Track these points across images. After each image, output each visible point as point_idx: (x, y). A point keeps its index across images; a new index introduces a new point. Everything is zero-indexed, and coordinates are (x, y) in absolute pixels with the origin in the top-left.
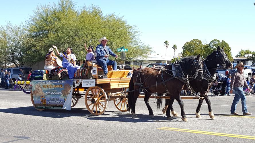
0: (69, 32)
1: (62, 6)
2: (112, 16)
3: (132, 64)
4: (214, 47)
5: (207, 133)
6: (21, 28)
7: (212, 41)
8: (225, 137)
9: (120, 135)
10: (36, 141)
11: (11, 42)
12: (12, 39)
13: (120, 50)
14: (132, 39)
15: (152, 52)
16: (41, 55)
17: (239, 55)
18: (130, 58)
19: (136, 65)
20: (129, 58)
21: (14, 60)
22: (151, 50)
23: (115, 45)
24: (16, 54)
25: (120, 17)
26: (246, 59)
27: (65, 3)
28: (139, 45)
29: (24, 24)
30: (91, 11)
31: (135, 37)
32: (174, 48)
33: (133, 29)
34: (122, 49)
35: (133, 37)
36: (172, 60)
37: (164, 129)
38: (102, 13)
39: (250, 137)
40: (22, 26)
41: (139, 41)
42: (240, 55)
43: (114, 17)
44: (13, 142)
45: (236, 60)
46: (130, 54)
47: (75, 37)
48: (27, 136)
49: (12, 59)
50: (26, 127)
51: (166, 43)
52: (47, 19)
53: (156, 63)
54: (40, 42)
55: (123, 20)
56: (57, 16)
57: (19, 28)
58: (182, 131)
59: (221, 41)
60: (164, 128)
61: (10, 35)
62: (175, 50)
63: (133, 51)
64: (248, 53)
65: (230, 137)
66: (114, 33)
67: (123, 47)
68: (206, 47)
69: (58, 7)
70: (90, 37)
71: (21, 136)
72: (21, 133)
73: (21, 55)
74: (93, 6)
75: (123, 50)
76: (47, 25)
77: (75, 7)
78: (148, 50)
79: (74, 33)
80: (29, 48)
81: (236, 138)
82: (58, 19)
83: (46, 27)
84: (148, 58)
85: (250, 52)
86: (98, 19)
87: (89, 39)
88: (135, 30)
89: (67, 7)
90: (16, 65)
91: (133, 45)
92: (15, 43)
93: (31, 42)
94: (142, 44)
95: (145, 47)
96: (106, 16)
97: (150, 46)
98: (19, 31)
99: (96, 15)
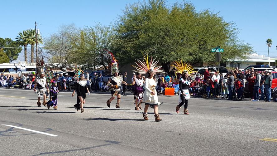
0: (160, 32)
1: (153, 4)
2: (207, 11)
3: (228, 66)
6: (111, 28)
10: (126, 146)
11: (100, 44)
12: (101, 40)
13: (214, 50)
14: (229, 37)
15: (252, 51)
16: (131, 56)
18: (226, 60)
19: (233, 67)
20: (224, 59)
21: (103, 62)
22: (251, 49)
23: (209, 45)
24: (105, 56)
25: (215, 14)
28: (238, 44)
29: (113, 24)
30: (183, 7)
31: (233, 35)
33: (231, 26)
34: (217, 49)
35: (230, 35)
36: (276, 61)
40: (112, 26)
41: (237, 39)
43: (209, 13)
44: (104, 146)
46: (226, 55)
48: (118, 141)
49: (101, 61)
50: (116, 132)
51: (269, 41)
52: (136, 18)
53: (256, 65)
54: (129, 43)
55: (218, 16)
56: (147, 14)
57: (109, 28)
60: (268, 139)
61: (100, 37)
63: (229, 51)
66: (208, 31)
67: (218, 47)
69: (148, 5)
70: (181, 37)
71: (112, 140)
72: (112, 137)
74: (186, 2)
75: (218, 51)
76: (137, 25)
77: (166, 4)
78: (247, 49)
79: (164, 32)
80: (118, 50)
82: (148, 17)
83: (135, 27)
84: (247, 59)
86: (190, 16)
87: (180, 38)
88: (233, 28)
89: (158, 5)
90: (105, 67)
91: (230, 45)
92: (104, 44)
93: (120, 44)
94: (240, 43)
95: (244, 46)
96: (199, 13)
97: (249, 46)
98: (108, 32)
99: (188, 12)
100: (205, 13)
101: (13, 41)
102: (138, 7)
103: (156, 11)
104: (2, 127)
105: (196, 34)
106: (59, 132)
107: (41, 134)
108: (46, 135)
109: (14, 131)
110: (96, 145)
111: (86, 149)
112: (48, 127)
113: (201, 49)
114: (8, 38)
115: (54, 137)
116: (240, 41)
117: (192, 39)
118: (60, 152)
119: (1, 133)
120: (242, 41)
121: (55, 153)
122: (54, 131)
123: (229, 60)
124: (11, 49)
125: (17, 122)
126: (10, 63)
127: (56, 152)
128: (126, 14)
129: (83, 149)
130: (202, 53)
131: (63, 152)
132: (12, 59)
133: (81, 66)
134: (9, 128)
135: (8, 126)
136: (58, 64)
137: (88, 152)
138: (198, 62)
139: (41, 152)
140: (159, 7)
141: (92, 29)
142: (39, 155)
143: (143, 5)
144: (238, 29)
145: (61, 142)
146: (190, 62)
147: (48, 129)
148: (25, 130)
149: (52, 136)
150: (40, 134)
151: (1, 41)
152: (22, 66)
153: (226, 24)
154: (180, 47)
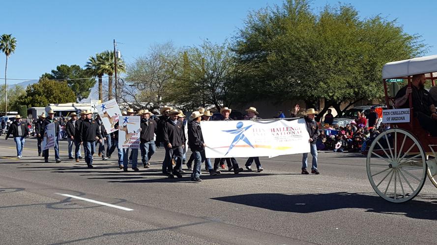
1: (290, 9)
2: (378, 18)
6: (226, 48)
10: (231, 225)
11: (211, 72)
12: (212, 65)
21: (215, 100)
24: (218, 90)
25: (390, 21)
27: (294, 2)
29: (230, 41)
30: (339, 13)
33: (415, 41)
38: (356, 16)
40: (228, 44)
43: (380, 20)
44: (198, 225)
49: (211, 98)
52: (265, 32)
54: (254, 69)
55: (396, 25)
56: (279, 24)
61: (209, 61)
69: (283, 11)
72: (212, 213)
73: (225, 92)
74: (342, 5)
76: (265, 42)
77: (311, 8)
79: (309, 51)
80: (237, 80)
82: (283, 28)
86: (350, 27)
87: (333, 61)
88: (419, 43)
90: (218, 107)
92: (216, 73)
93: (240, 71)
96: (364, 21)
98: (221, 53)
99: (347, 19)
100: (374, 22)
101: (82, 70)
102: (267, 14)
103: (295, 20)
104: (54, 197)
105: (359, 55)
106: (135, 204)
107: (110, 207)
108: (116, 208)
109: (71, 203)
110: (186, 223)
111: (171, 228)
112: (120, 198)
113: (367, 77)
114: (75, 65)
115: (127, 211)
117: (352, 63)
118: (132, 232)
119: (53, 206)
121: (124, 233)
122: (129, 202)
124: (78, 82)
125: (77, 190)
126: (77, 103)
127: (127, 233)
128: (249, 25)
129: (166, 229)
130: (367, 85)
131: (136, 232)
132: (81, 97)
133: (182, 106)
134: (65, 199)
135: (64, 196)
136: (146, 103)
137: (173, 233)
138: (362, 99)
139: (105, 233)
140: (299, 13)
141: (197, 49)
142: (101, 236)
143: (275, 11)
144: (427, 46)
145: (136, 218)
146: (349, 99)
147: (120, 201)
148: (87, 202)
149: (124, 210)
150: (108, 206)
151: (65, 69)
152: (92, 107)
153: (408, 38)
154: (333, 75)
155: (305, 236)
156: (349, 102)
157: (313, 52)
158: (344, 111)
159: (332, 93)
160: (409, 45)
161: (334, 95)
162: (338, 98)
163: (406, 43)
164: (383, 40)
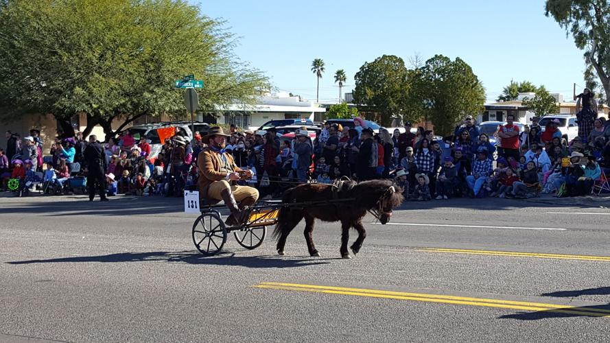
3: (221, 121)
4: (437, 75)
5: (371, 293)
7: (428, 61)
8: (412, 301)
9: (149, 305)
14: (216, 53)
17: (504, 96)
18: (210, 107)
20: (208, 106)
22: (266, 83)
23: (169, 71)
26: (520, 106)
28: (234, 70)
31: (224, 49)
32: (337, 79)
33: (218, 27)
34: (186, 81)
35: (217, 48)
37: (264, 287)
39: (473, 301)
41: (233, 59)
42: (508, 97)
45: (496, 108)
47: (59, 51)
51: (317, 64)
53: (283, 119)
55: (190, 2)
58: (309, 290)
59: (453, 60)
60: (267, 283)
62: (340, 83)
63: (218, 85)
64: (527, 90)
65: (425, 302)
67: (189, 77)
68: (417, 75)
75: (188, 85)
81: (438, 303)
84: (258, 106)
85: (532, 89)
87: (97, 54)
88: (224, 32)
91: (219, 71)
94: (241, 67)
95: (250, 76)
97: (262, 74)
105: (139, 46)
113: (150, 80)
116: (241, 64)
117: (126, 57)
120: (245, 64)
123: (218, 107)
130: (152, 92)
138: (145, 113)
144: (236, 36)
146: (124, 113)
153: (208, 24)
154: (96, 75)
155: (48, 332)
156: (126, 119)
157: (64, 39)
158: (118, 132)
159: (97, 104)
160: (211, 34)
161: (99, 108)
162: (106, 112)
163: (206, 30)
164: (172, 24)
